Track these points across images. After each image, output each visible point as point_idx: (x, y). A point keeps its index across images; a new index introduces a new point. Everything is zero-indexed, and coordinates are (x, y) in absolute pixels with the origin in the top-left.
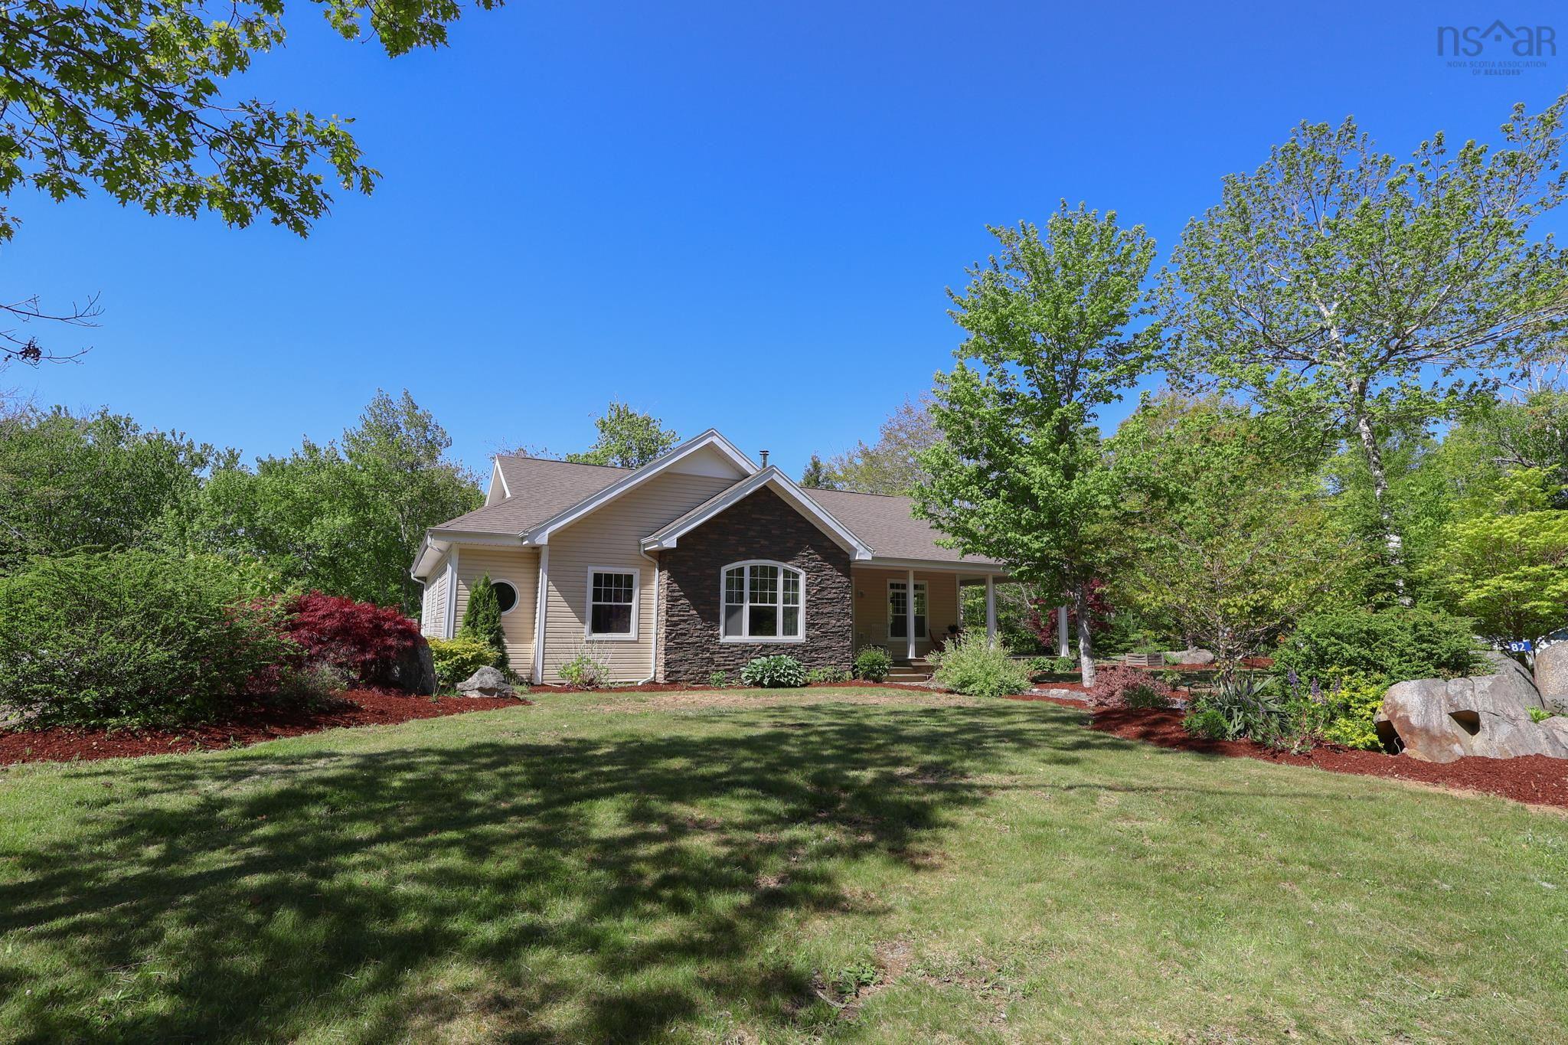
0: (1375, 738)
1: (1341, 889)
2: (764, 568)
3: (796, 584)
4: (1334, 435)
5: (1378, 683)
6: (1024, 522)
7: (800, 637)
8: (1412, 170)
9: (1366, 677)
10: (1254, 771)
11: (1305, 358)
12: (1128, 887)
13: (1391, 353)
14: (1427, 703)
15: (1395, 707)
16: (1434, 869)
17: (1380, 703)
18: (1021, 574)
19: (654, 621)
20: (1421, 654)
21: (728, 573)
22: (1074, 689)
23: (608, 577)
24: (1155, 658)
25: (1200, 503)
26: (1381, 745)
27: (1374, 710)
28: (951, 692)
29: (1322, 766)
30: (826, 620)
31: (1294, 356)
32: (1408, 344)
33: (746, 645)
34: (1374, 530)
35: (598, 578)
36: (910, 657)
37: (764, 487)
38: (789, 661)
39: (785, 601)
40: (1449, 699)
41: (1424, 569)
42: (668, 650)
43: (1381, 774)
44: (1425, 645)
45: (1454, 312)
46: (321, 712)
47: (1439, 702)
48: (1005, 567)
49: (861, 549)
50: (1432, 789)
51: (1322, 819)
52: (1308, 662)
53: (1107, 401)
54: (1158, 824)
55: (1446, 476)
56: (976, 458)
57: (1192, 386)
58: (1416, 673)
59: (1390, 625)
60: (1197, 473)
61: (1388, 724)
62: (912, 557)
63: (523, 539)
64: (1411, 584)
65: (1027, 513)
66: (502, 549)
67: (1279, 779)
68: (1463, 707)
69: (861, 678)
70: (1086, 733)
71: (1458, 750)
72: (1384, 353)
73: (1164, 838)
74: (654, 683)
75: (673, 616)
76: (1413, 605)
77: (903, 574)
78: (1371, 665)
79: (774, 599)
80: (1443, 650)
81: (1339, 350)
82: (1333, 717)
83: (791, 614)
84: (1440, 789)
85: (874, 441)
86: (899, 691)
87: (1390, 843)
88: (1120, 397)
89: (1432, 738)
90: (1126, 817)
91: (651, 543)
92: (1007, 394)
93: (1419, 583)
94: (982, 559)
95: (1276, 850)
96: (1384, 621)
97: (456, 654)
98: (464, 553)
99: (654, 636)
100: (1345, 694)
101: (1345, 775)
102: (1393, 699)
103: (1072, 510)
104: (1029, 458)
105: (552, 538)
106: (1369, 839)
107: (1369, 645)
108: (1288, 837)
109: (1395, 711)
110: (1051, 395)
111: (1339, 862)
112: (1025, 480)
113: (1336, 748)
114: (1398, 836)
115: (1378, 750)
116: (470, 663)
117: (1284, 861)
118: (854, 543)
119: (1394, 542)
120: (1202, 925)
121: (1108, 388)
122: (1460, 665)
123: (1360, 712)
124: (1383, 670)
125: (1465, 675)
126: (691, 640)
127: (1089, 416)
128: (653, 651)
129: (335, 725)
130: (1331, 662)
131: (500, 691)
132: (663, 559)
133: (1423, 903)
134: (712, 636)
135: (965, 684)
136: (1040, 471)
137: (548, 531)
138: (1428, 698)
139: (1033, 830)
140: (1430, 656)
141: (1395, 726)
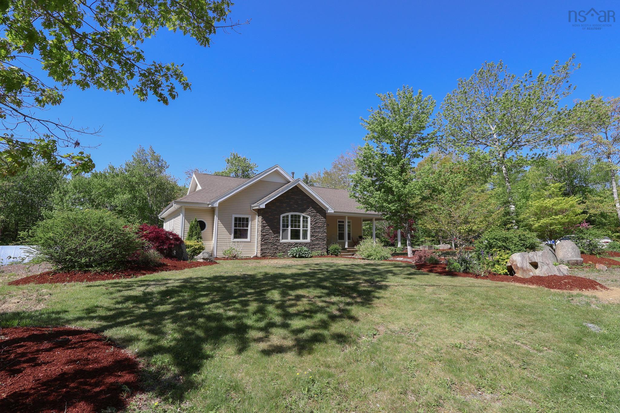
0: (507, 271)
1: (499, 311)
2: (295, 215)
3: (307, 222)
4: (494, 171)
5: (508, 254)
6: (389, 200)
7: (308, 240)
8: (522, 82)
9: (504, 252)
10: (470, 281)
11: (485, 144)
12: (440, 311)
13: (513, 143)
14: (522, 260)
15: (513, 261)
16: (524, 306)
17: (508, 260)
18: (387, 218)
19: (256, 234)
20: (521, 244)
21: (283, 217)
22: (405, 258)
23: (240, 218)
24: (430, 247)
25: (447, 193)
26: (508, 273)
27: (506, 262)
28: (364, 259)
29: (491, 280)
30: (317, 234)
31: (481, 143)
32: (519, 140)
33: (289, 243)
34: (506, 203)
35: (236, 219)
36: (346, 247)
37: (296, 186)
38: (305, 249)
39: (303, 227)
40: (529, 258)
41: (521, 217)
42: (262, 245)
43: (508, 281)
44: (522, 242)
45: (534, 130)
46: (155, 266)
47: (526, 259)
48: (381, 215)
49: (330, 209)
50: (524, 286)
51: (492, 294)
52: (486, 247)
53: (417, 157)
54: (445, 295)
55: (529, 184)
56: (372, 177)
57: (446, 152)
58: (519, 250)
59: (512, 235)
60: (446, 182)
61: (511, 266)
62: (347, 211)
63: (208, 205)
64: (518, 222)
65: (390, 197)
66: (201, 208)
67: (478, 283)
68: (533, 261)
69: (330, 255)
70: (413, 270)
71: (532, 274)
72: (511, 143)
73: (448, 299)
74: (257, 257)
75: (263, 233)
76: (518, 228)
77: (344, 217)
78: (506, 248)
79: (299, 227)
80: (528, 243)
81: (496, 141)
82: (494, 265)
83: (305, 232)
84: (526, 285)
85: (329, 168)
86: (346, 259)
87: (512, 300)
88: (422, 157)
89: (523, 270)
90: (435, 294)
91: (256, 206)
92: (383, 154)
93: (520, 222)
94: (373, 212)
95: (480, 302)
96: (509, 234)
97: (193, 246)
98: (186, 210)
99: (256, 240)
100: (498, 257)
101: (498, 282)
102: (512, 259)
103: (406, 196)
104: (392, 177)
105: (220, 204)
106: (506, 299)
107: (505, 242)
108: (483, 299)
109: (513, 262)
110: (399, 155)
111: (498, 305)
112: (390, 185)
113: (495, 274)
114: (514, 298)
115: (507, 275)
116: (198, 249)
117: (483, 305)
118: (328, 207)
119: (513, 208)
120: (463, 320)
121: (418, 153)
122: (532, 248)
123: (502, 263)
124: (509, 250)
125: (534, 251)
126: (270, 241)
127: (412, 163)
128: (256, 245)
129: (162, 270)
130: (494, 247)
131: (210, 259)
132: (260, 212)
133: (522, 314)
134: (277, 240)
135: (369, 256)
136: (396, 182)
137: (218, 202)
138: (523, 258)
139: (408, 298)
140: (524, 245)
141: (513, 267)
